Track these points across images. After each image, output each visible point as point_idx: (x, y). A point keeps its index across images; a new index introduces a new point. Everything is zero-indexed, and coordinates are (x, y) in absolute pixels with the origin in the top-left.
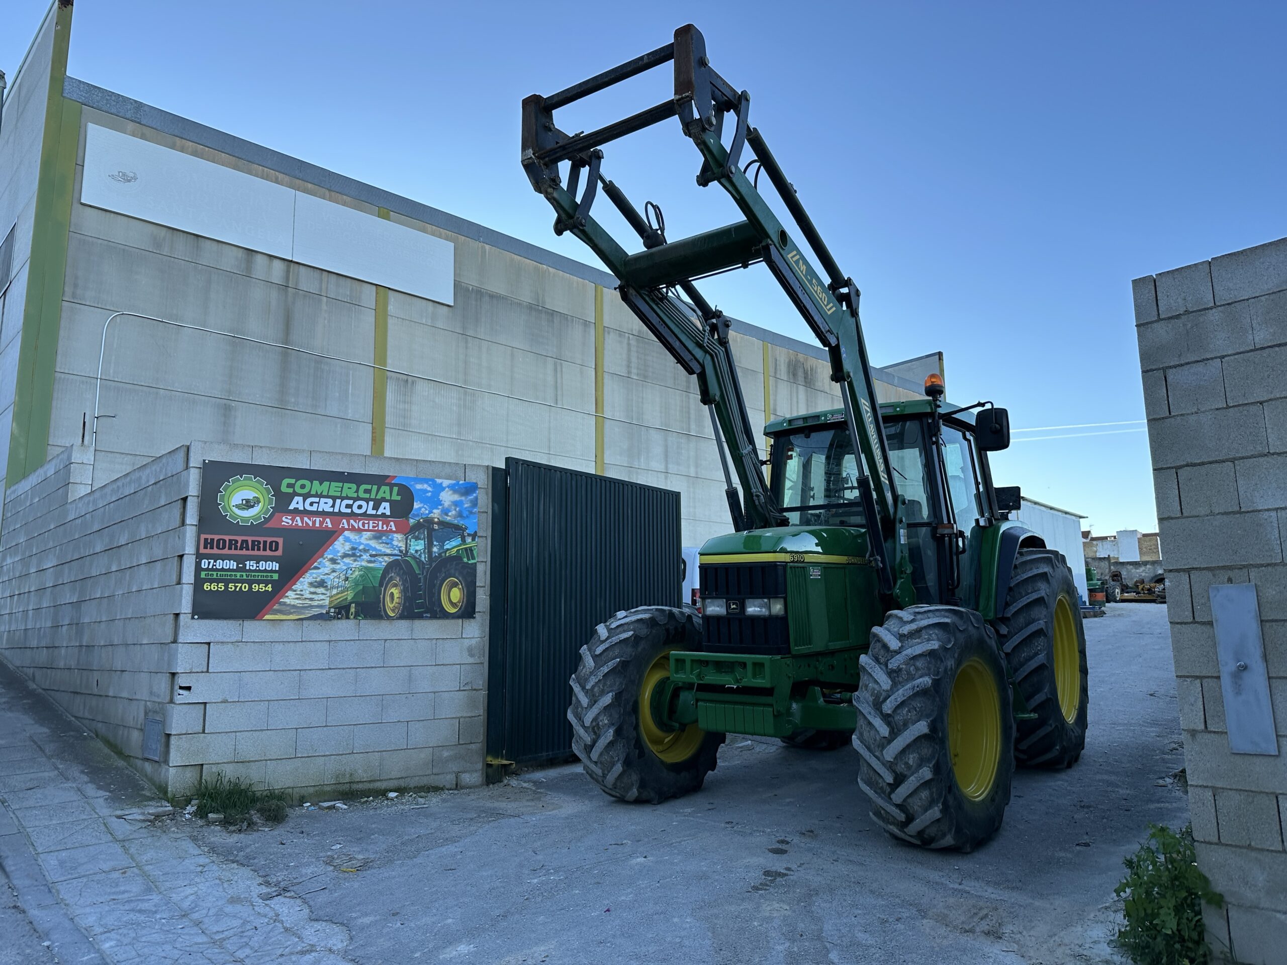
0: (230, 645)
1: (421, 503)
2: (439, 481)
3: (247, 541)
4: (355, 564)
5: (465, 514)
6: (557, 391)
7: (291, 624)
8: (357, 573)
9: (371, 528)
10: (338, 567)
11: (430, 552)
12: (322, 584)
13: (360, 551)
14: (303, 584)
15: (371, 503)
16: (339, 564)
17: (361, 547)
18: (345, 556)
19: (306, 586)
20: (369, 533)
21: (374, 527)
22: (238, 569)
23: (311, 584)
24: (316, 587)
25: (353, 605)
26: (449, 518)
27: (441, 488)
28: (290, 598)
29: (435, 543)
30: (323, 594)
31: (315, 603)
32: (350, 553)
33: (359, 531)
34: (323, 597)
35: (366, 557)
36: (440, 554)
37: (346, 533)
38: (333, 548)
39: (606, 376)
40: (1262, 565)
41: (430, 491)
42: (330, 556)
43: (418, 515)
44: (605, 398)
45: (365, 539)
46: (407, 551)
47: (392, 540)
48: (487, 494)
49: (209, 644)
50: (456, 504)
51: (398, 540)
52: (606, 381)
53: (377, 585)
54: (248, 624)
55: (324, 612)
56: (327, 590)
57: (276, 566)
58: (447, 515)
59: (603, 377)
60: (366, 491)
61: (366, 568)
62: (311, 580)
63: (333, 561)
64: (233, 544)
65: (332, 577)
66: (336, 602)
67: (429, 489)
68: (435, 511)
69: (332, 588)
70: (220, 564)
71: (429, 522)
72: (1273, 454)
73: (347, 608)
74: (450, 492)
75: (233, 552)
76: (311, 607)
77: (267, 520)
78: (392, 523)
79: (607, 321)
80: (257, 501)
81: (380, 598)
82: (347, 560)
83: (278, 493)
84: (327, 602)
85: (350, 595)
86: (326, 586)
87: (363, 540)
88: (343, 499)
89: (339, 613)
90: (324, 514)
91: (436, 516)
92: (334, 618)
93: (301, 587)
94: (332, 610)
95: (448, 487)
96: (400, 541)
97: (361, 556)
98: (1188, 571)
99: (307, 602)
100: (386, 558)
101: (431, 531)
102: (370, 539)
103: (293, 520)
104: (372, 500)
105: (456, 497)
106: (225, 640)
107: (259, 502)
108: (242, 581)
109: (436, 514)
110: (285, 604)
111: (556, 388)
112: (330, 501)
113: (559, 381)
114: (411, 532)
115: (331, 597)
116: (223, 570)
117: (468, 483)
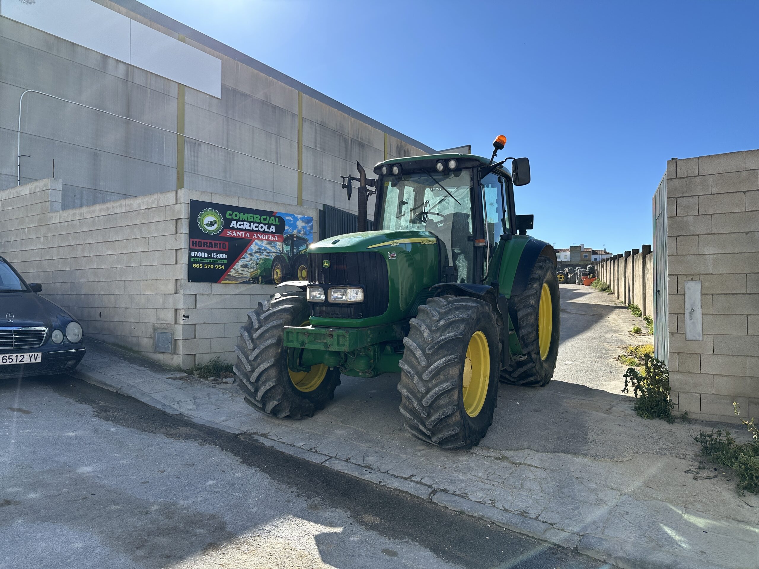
0: (206, 296)
1: (288, 226)
2: (296, 215)
3: (212, 243)
4: (261, 257)
5: (308, 233)
6: (277, 155)
7: (233, 286)
8: (261, 261)
9: (267, 238)
10: (253, 258)
11: (293, 252)
12: (246, 266)
13: (262, 250)
14: (238, 265)
15: (267, 226)
16: (253, 256)
17: (263, 248)
18: (256, 252)
19: (239, 267)
20: (266, 241)
21: (268, 238)
22: (208, 257)
23: (242, 266)
24: (244, 267)
25: (260, 277)
26: (300, 235)
27: (296, 219)
28: (232, 273)
29: (295, 247)
30: (247, 271)
31: (244, 276)
32: (258, 251)
33: (262, 240)
34: (247, 273)
35: (265, 253)
36: (297, 253)
37: (256, 241)
38: (251, 248)
39: (304, 148)
40: (705, 274)
41: (292, 221)
42: (249, 252)
43: (287, 233)
44: (303, 160)
45: (264, 244)
46: (283, 251)
47: (276, 245)
48: (317, 223)
49: (196, 295)
50: (304, 228)
51: (279, 245)
52: (303, 150)
53: (270, 267)
54: (214, 285)
55: (248, 280)
56: (249, 269)
57: (225, 256)
58: (300, 233)
59: (302, 148)
60: (265, 219)
61: (266, 259)
62: (241, 264)
63: (251, 255)
64: (205, 244)
65: (251, 263)
66: (253, 275)
67: (292, 219)
68: (295, 231)
69: (251, 268)
70: (200, 254)
71: (292, 236)
72: (713, 234)
73: (257, 278)
74: (301, 222)
75: (205, 248)
76: (242, 277)
77: (220, 232)
78: (276, 236)
79: (304, 114)
80: (215, 222)
81: (271, 274)
82: (257, 255)
83: (225, 219)
84: (249, 275)
85: (259, 272)
86: (248, 267)
87: (264, 245)
88: (254, 223)
89: (254, 281)
90: (245, 230)
91: (295, 233)
92: (252, 283)
93: (237, 267)
94: (251, 279)
95: (300, 219)
96: (279, 246)
97: (263, 252)
98: (677, 275)
99: (240, 275)
100: (274, 254)
101: (293, 241)
102: (266, 244)
103: (232, 233)
104: (267, 224)
105: (303, 224)
106: (204, 293)
107: (216, 223)
108: (211, 264)
109: (295, 232)
110: (230, 275)
111: (277, 153)
112: (248, 224)
113: (278, 149)
114: (285, 241)
115: (250, 273)
116: (201, 257)
117: (309, 217)
